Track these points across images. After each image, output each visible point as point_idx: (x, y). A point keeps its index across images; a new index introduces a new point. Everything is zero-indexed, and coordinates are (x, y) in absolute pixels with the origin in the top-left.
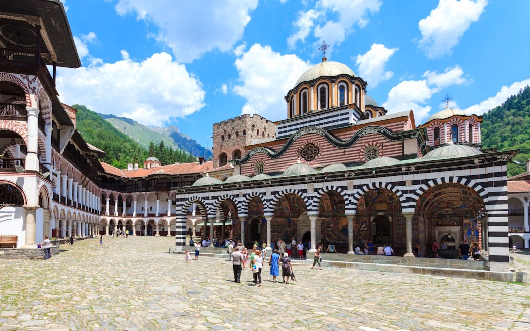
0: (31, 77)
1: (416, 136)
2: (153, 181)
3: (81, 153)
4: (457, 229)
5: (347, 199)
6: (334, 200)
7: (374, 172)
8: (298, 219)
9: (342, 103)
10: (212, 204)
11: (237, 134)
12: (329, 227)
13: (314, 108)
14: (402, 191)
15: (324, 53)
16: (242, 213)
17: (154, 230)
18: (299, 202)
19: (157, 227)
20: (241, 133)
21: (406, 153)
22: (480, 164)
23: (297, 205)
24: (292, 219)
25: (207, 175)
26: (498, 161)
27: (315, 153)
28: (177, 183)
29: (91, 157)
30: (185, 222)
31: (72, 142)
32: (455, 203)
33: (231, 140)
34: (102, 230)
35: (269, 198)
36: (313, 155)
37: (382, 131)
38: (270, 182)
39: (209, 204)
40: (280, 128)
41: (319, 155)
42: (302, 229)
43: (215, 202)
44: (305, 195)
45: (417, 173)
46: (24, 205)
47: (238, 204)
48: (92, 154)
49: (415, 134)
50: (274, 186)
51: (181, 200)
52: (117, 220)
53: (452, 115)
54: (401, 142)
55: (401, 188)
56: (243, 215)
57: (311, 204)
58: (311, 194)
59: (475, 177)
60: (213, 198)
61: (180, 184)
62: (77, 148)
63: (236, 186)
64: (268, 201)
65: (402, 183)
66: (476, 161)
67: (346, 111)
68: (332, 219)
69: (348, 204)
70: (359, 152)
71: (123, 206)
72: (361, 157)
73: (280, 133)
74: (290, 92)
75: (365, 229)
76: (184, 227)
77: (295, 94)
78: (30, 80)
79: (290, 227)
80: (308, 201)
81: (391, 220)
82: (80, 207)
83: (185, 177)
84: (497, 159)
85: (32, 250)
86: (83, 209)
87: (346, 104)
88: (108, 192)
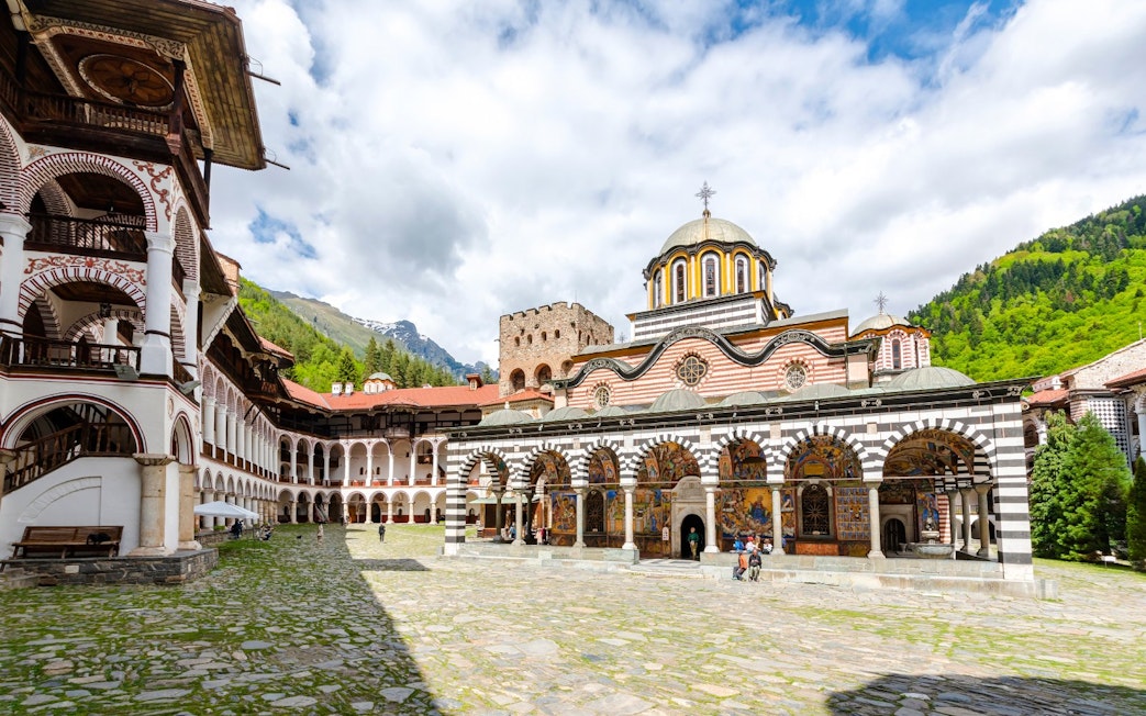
0: (159, 168)
1: (866, 351)
2: (383, 418)
3: (244, 354)
4: (908, 509)
5: (771, 455)
6: (736, 457)
7: (817, 407)
8: (673, 490)
9: (741, 290)
10: (520, 460)
11: (544, 336)
12: (727, 506)
13: (697, 293)
14: (863, 443)
15: (706, 203)
16: (579, 478)
17: (382, 514)
18: (675, 460)
19: (390, 507)
20: (551, 336)
21: (851, 378)
22: (983, 399)
23: (672, 466)
24: (663, 490)
25: (507, 406)
26: (1009, 395)
27: (700, 373)
28: (426, 423)
29: (264, 365)
30: (464, 497)
31: (228, 332)
32: (904, 465)
33: (533, 346)
34: (282, 513)
35: (631, 451)
36: (698, 376)
37: (812, 340)
38: (632, 421)
39: (514, 461)
40: (637, 326)
41: (707, 376)
42: (680, 509)
43: (527, 457)
44: (695, 446)
45: (885, 410)
46: (137, 455)
47: (571, 460)
48: (266, 357)
49: (864, 348)
50: (639, 428)
51: (458, 452)
52: (312, 491)
53: (891, 325)
54: (843, 359)
55: (860, 437)
56: (581, 483)
57: (707, 462)
58: (706, 444)
59: (976, 420)
60: (523, 449)
61: (434, 424)
62: (236, 344)
63: (567, 428)
64: (628, 455)
65: (862, 429)
66: (976, 394)
67: (751, 303)
68: (732, 490)
69: (772, 464)
70: (775, 373)
71: (323, 466)
72: (780, 382)
73: (637, 334)
74: (654, 261)
75: (788, 509)
76: (460, 506)
77: (663, 266)
78: (156, 173)
79: (659, 505)
80: (701, 458)
81: (830, 494)
82: (241, 465)
83: (443, 412)
84: (1006, 391)
85: (159, 559)
86: (248, 470)
87: (746, 291)
88: (295, 438)
